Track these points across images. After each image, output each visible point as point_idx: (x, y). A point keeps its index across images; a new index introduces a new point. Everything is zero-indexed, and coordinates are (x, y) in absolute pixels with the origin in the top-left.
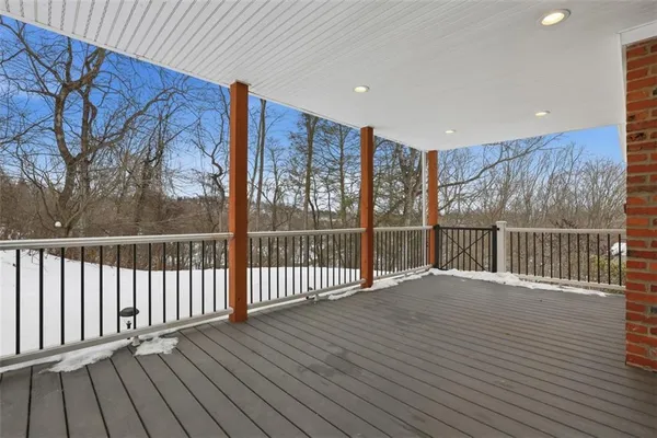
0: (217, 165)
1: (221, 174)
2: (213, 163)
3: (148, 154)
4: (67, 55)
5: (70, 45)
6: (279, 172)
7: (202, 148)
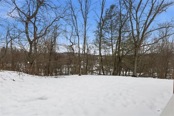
0: (71, 42)
1: (73, 45)
2: (70, 42)
3: (52, 40)
4: (29, 12)
5: (29, 10)
6: (88, 44)
7: (67, 37)
